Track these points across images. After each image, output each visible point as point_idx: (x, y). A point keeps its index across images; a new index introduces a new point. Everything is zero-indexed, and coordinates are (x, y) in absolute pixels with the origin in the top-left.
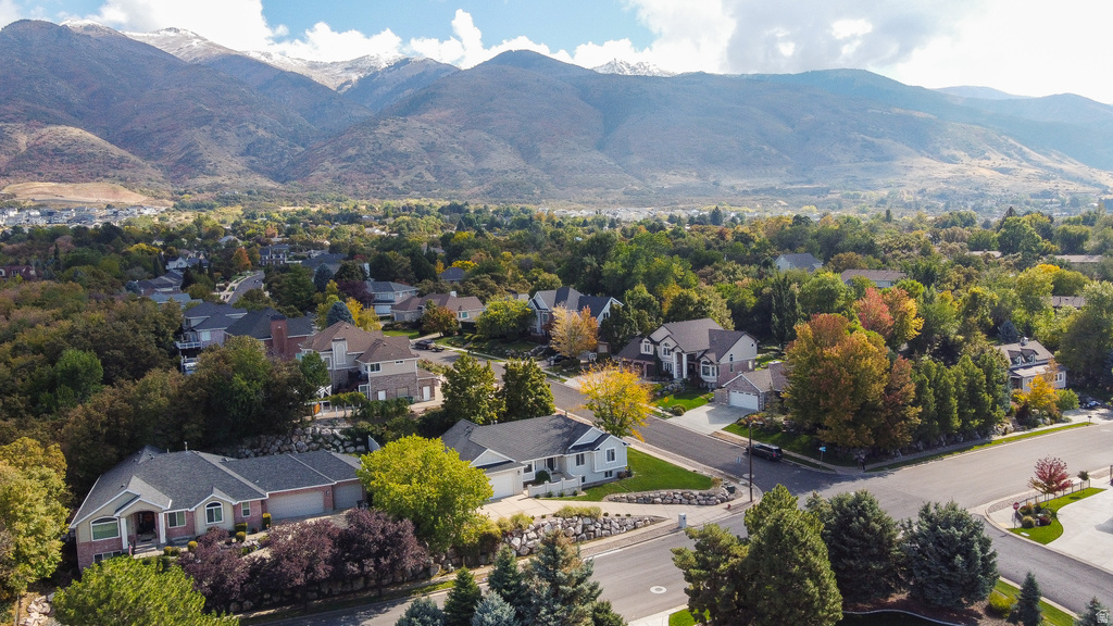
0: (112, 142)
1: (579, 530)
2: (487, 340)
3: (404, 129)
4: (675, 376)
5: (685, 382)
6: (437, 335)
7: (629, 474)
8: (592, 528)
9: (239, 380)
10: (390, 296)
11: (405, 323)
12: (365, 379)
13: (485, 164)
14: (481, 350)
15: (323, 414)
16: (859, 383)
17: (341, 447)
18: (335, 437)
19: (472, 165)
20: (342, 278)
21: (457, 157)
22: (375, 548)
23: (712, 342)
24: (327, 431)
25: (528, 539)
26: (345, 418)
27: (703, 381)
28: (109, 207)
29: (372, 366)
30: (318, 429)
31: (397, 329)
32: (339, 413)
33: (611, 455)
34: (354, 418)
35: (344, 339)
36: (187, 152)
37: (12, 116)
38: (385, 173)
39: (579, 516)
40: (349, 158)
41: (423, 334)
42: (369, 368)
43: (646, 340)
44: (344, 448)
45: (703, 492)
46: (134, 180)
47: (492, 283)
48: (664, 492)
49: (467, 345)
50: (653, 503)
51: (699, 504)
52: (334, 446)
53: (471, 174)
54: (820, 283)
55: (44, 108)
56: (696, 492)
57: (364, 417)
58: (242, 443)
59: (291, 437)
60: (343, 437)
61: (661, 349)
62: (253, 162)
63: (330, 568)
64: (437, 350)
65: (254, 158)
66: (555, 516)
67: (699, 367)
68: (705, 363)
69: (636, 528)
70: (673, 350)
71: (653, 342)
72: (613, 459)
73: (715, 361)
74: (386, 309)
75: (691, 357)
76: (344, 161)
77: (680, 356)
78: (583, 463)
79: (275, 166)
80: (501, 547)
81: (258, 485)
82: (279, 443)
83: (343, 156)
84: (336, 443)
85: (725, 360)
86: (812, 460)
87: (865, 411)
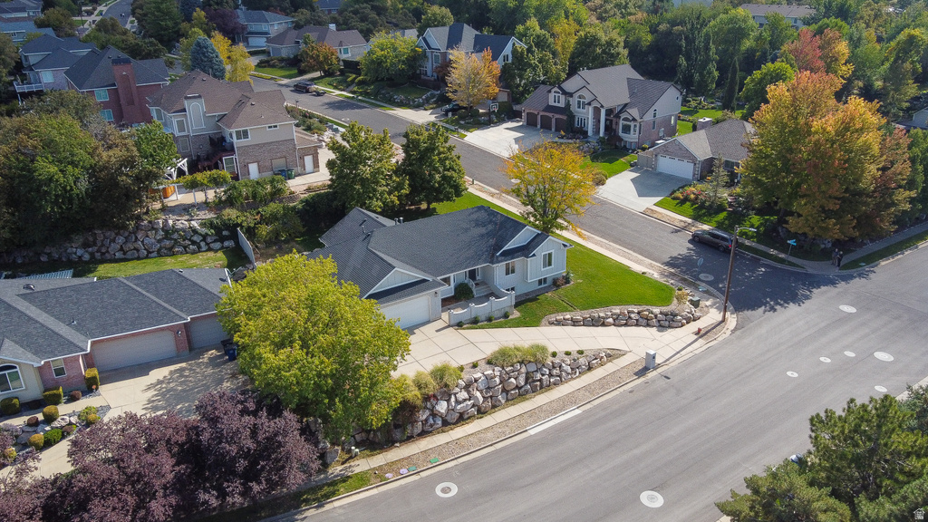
1: (522, 381)
2: (373, 83)
4: (590, 133)
5: (601, 141)
6: (317, 74)
7: (567, 280)
8: (539, 376)
9: (46, 168)
10: (264, 27)
11: (282, 60)
12: (231, 150)
14: (366, 94)
15: (177, 198)
16: (853, 163)
17: (203, 244)
18: (195, 231)
20: (210, 5)
22: (242, 464)
23: (632, 94)
24: (182, 223)
25: (458, 402)
26: (205, 205)
27: (620, 139)
29: (238, 133)
30: (171, 222)
31: (273, 66)
32: (199, 197)
33: (548, 260)
34: (219, 205)
35: (200, 97)
39: (521, 363)
41: (302, 73)
42: (234, 136)
43: (556, 89)
44: (207, 244)
45: (665, 309)
47: (373, 15)
48: (617, 310)
49: (350, 88)
50: (604, 325)
51: (660, 326)
52: (194, 243)
54: (731, 21)
56: (656, 310)
57: (230, 202)
58: (71, 241)
59: (134, 233)
60: (204, 231)
61: (574, 101)
63: (173, 500)
64: (319, 94)
66: (489, 363)
67: (617, 124)
68: (626, 119)
69: (590, 368)
70: (589, 104)
71: (564, 93)
72: (550, 264)
73: (637, 118)
74: (260, 42)
75: (609, 112)
77: (597, 111)
78: (513, 272)
80: (423, 415)
81: (77, 329)
82: (121, 240)
84: (195, 238)
85: (649, 117)
86: (773, 252)
87: (853, 196)
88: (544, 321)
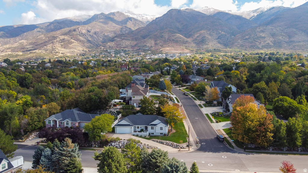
0: (186, 37)
3: (265, 29)
10: (195, 80)
12: (132, 100)
13: (292, 39)
19: (288, 40)
21: (282, 37)
24: (113, 110)
28: (180, 53)
35: (131, 89)
36: (202, 39)
37: (166, 32)
38: (257, 43)
40: (246, 39)
44: (116, 115)
45: (177, 144)
46: (188, 46)
50: (163, 144)
53: (286, 42)
55: (173, 30)
57: (123, 109)
59: (106, 111)
62: (219, 41)
65: (220, 40)
72: (162, 130)
76: (244, 40)
78: (153, 129)
79: (225, 42)
80: (109, 144)
83: (244, 38)
88: (151, 140)
